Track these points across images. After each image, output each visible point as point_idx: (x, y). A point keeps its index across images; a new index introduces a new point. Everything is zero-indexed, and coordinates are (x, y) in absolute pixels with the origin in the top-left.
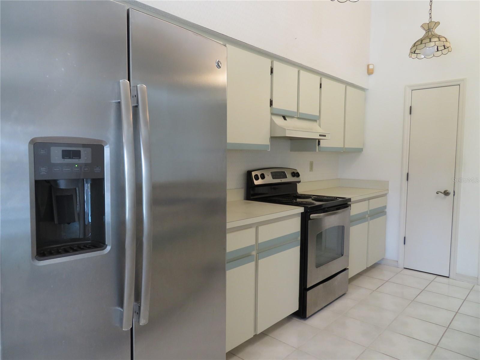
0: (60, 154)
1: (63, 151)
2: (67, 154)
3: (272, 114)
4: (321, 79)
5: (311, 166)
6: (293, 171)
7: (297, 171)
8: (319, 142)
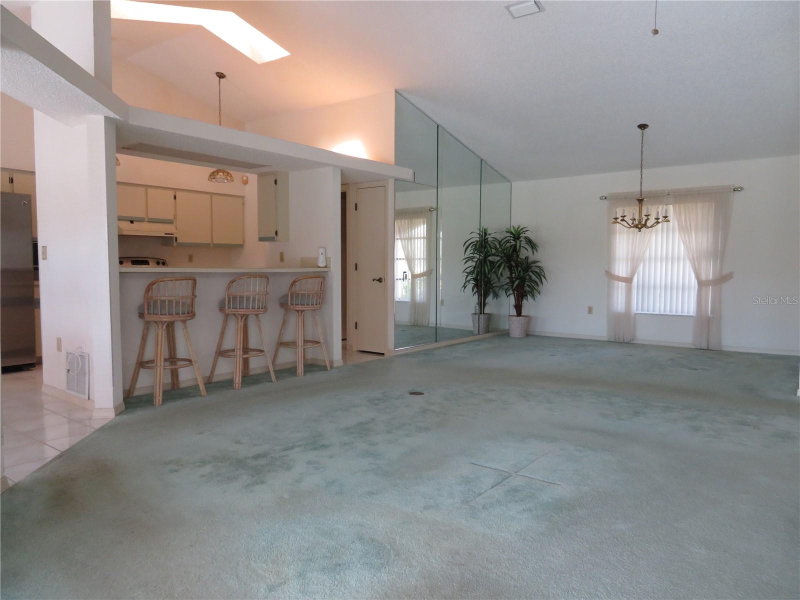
4: (175, 193)
5: (191, 258)
6: (159, 260)
7: (164, 261)
8: (176, 238)
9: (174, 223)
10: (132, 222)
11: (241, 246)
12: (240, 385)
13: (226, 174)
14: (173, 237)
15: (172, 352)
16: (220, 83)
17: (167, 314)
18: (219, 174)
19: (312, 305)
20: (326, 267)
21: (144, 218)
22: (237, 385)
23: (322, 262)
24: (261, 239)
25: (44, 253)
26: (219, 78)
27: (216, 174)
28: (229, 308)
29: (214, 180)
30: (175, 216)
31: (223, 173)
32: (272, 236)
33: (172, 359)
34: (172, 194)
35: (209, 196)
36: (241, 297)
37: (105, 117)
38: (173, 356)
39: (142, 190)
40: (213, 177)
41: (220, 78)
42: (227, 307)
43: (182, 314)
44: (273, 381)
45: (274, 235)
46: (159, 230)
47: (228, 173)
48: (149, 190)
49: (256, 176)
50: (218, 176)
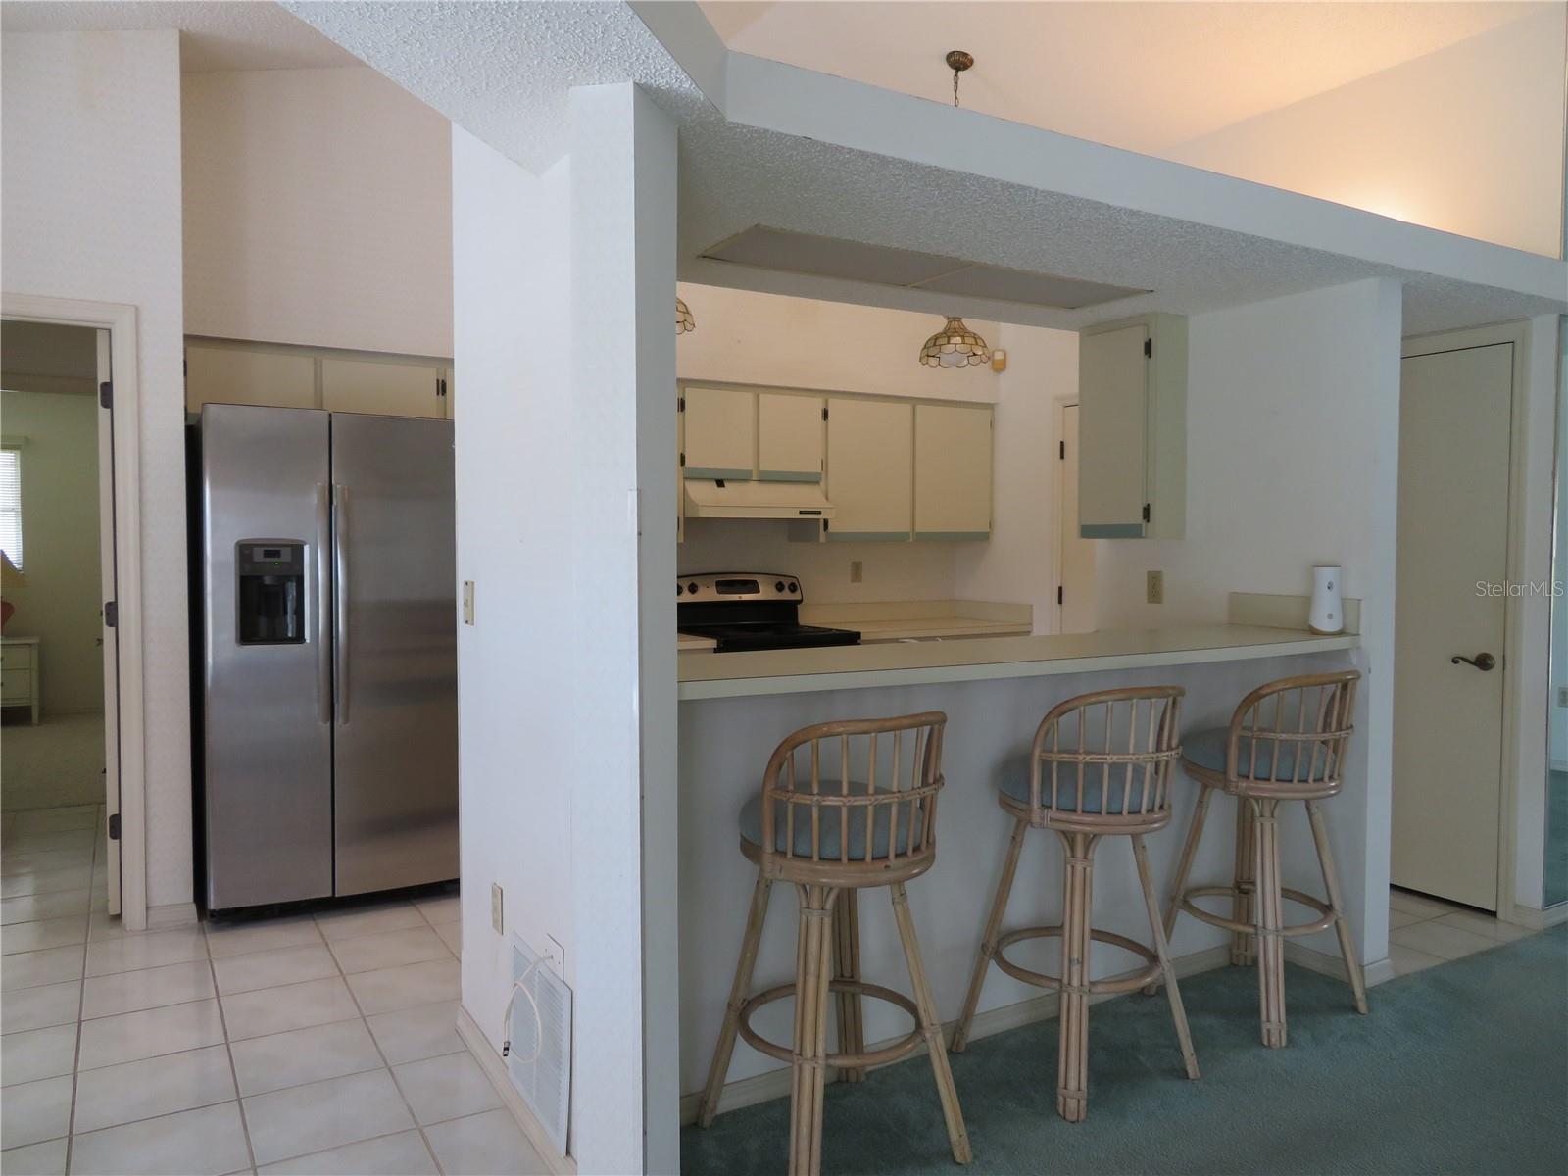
0: (262, 553)
1: (265, 551)
2: (267, 554)
3: (686, 479)
4: (826, 402)
5: (857, 572)
6: (782, 579)
7: (794, 581)
8: (826, 522)
9: (822, 484)
10: (720, 483)
11: (984, 538)
12: (1083, 1103)
13: (972, 341)
14: (818, 520)
15: (847, 963)
16: (956, 83)
17: (844, 859)
18: (953, 340)
19: (1315, 781)
20: (1341, 633)
21: (751, 472)
22: (1072, 1104)
23: (1330, 617)
24: (1088, 532)
25: (469, 604)
26: (954, 71)
27: (943, 341)
28: (1046, 806)
29: (933, 361)
30: (824, 464)
31: (963, 337)
32: (1132, 522)
33: (847, 984)
34: (817, 404)
35: (907, 408)
36: (1095, 770)
37: (637, 85)
38: (847, 974)
39: (748, 397)
40: (933, 351)
41: (958, 69)
42: (1036, 803)
43: (897, 855)
44: (1191, 1075)
45: (1138, 519)
46: (784, 503)
47: (975, 337)
48: (764, 398)
49: (1076, 335)
50: (950, 348)
